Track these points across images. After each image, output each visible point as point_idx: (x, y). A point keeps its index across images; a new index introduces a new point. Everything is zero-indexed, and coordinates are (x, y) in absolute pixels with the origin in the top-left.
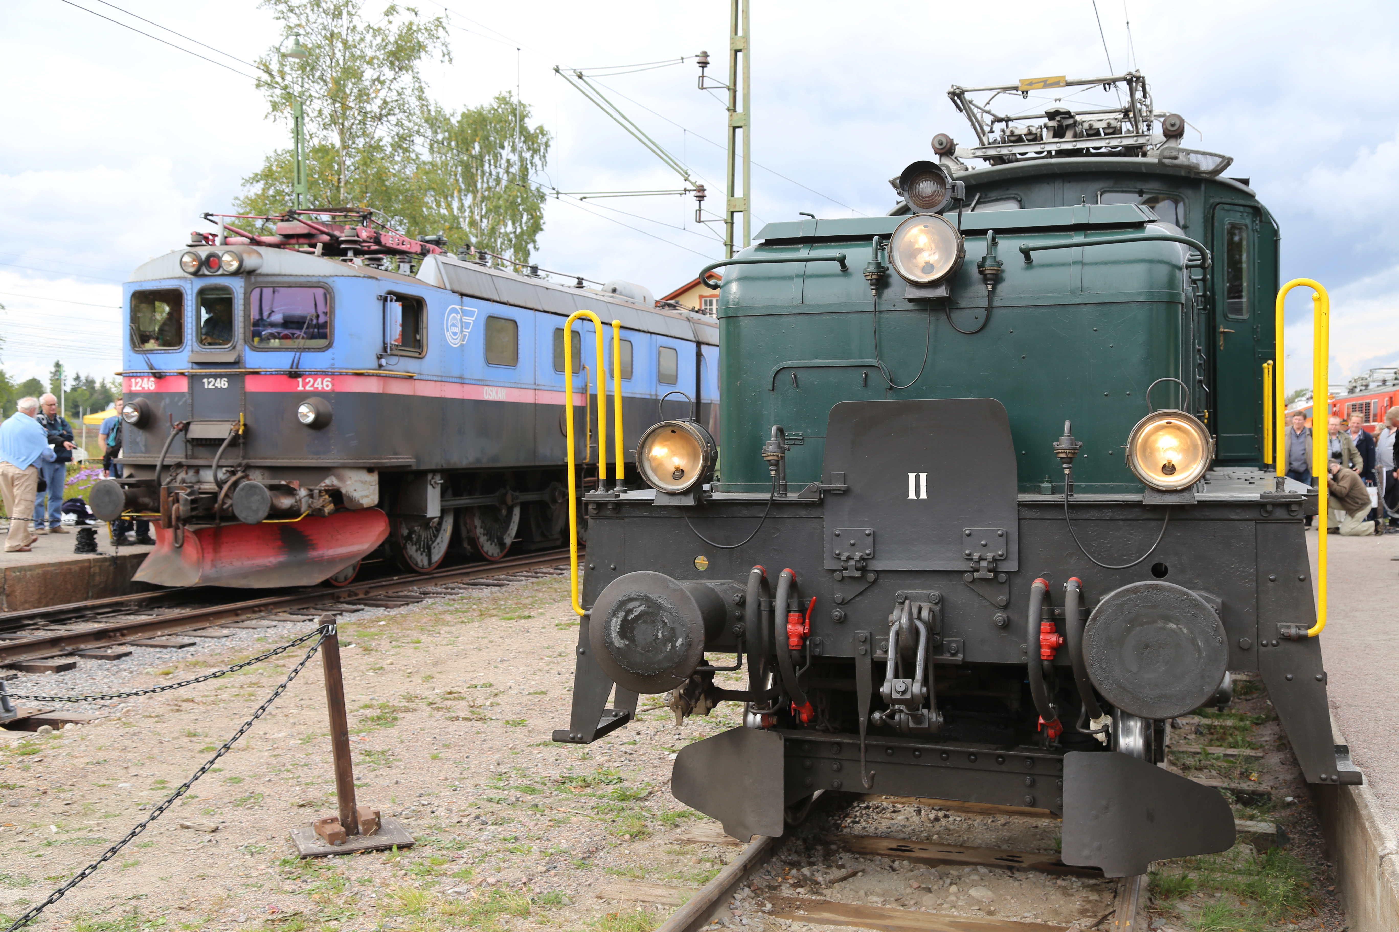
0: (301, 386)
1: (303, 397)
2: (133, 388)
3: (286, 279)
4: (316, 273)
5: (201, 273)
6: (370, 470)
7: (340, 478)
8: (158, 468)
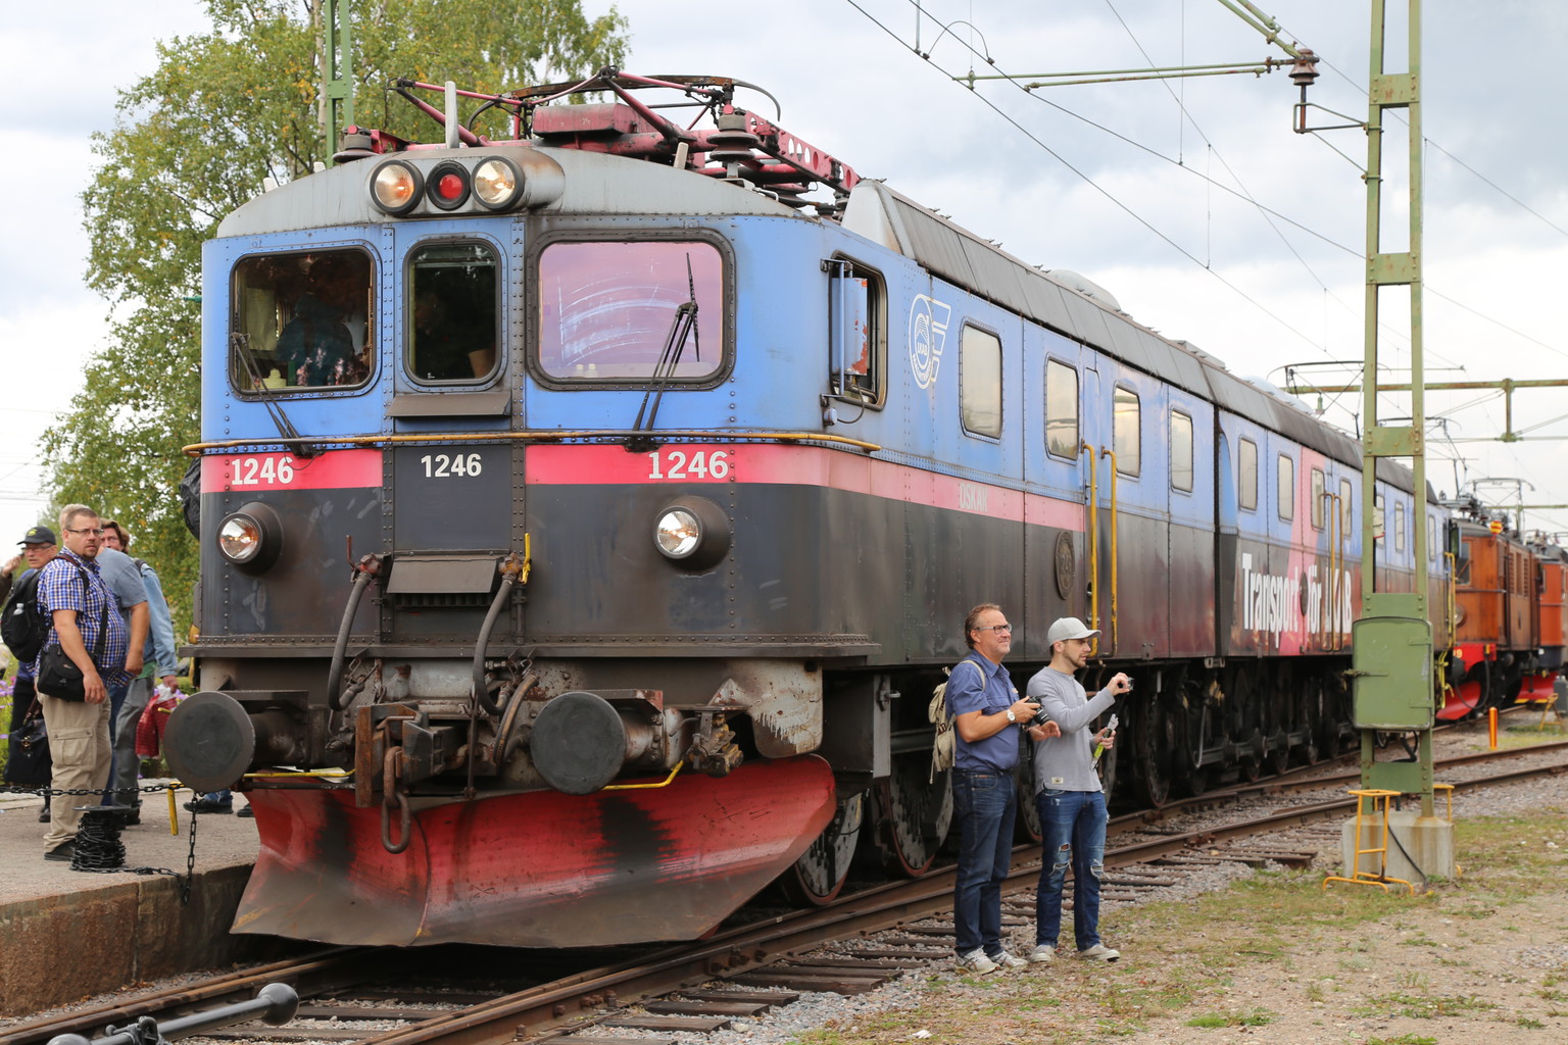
0: (660, 468)
1: (665, 497)
2: (237, 482)
3: (622, 223)
4: (690, 211)
5: (419, 210)
6: (809, 665)
7: (748, 685)
8: (335, 663)
